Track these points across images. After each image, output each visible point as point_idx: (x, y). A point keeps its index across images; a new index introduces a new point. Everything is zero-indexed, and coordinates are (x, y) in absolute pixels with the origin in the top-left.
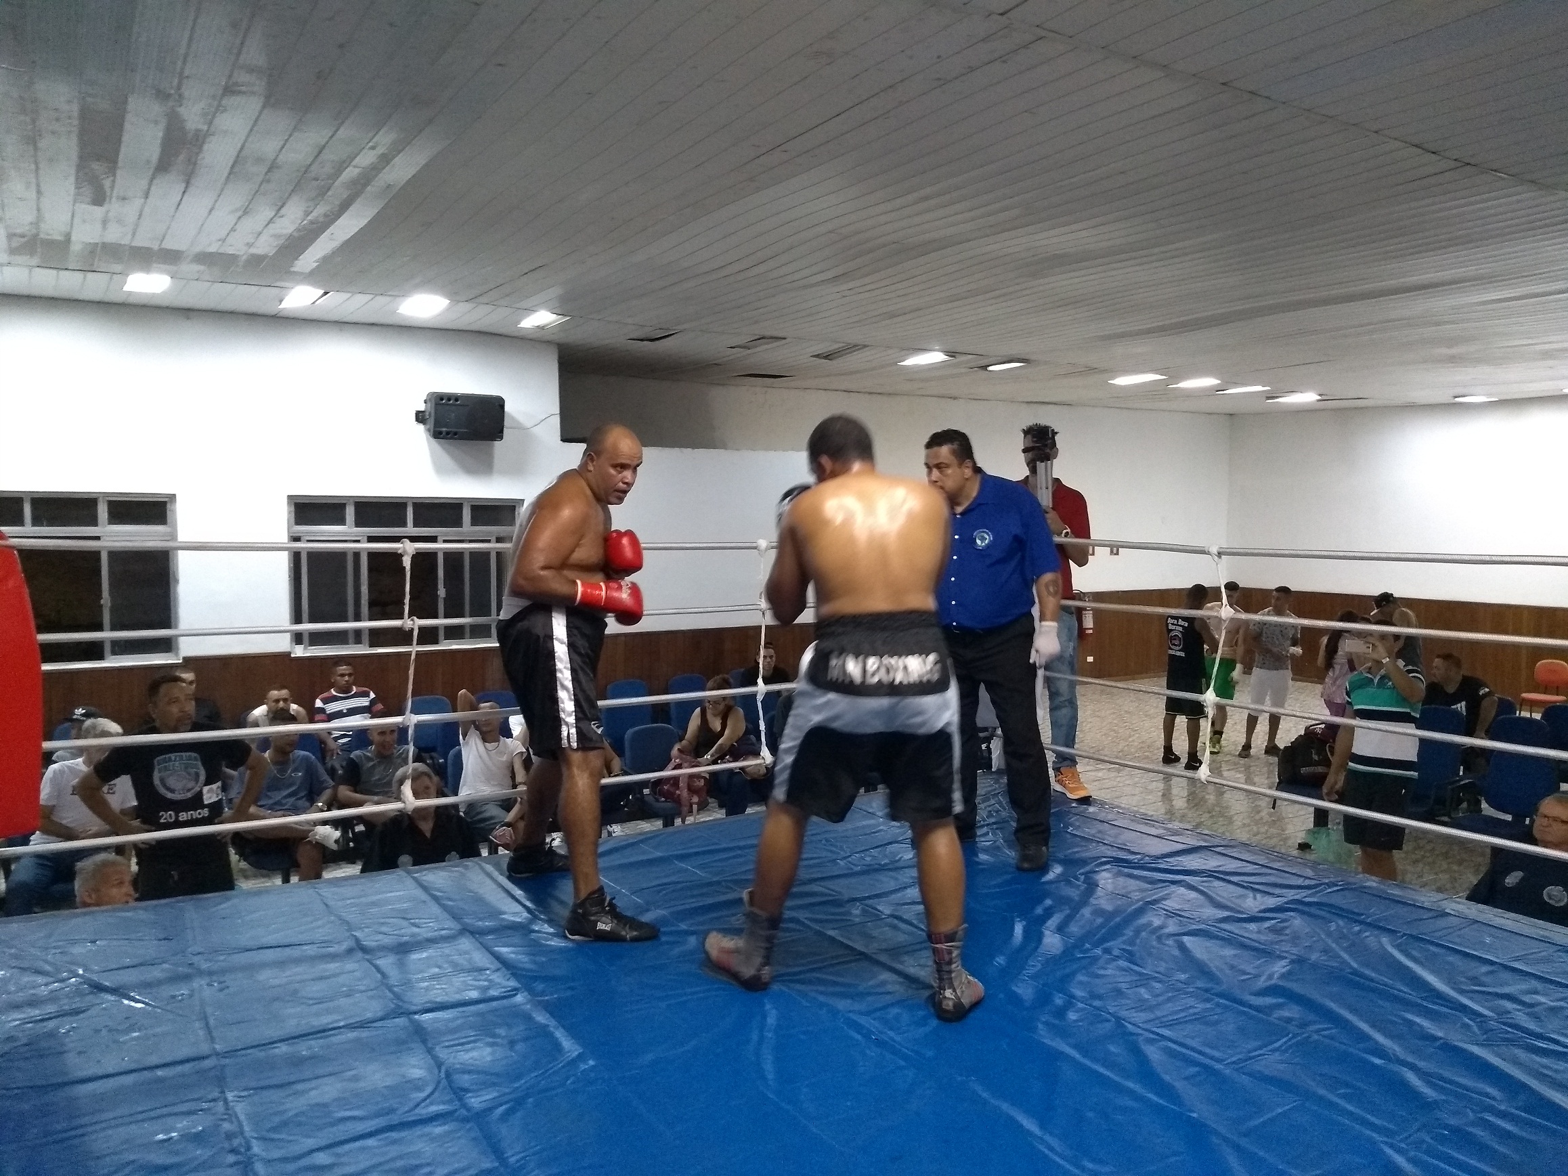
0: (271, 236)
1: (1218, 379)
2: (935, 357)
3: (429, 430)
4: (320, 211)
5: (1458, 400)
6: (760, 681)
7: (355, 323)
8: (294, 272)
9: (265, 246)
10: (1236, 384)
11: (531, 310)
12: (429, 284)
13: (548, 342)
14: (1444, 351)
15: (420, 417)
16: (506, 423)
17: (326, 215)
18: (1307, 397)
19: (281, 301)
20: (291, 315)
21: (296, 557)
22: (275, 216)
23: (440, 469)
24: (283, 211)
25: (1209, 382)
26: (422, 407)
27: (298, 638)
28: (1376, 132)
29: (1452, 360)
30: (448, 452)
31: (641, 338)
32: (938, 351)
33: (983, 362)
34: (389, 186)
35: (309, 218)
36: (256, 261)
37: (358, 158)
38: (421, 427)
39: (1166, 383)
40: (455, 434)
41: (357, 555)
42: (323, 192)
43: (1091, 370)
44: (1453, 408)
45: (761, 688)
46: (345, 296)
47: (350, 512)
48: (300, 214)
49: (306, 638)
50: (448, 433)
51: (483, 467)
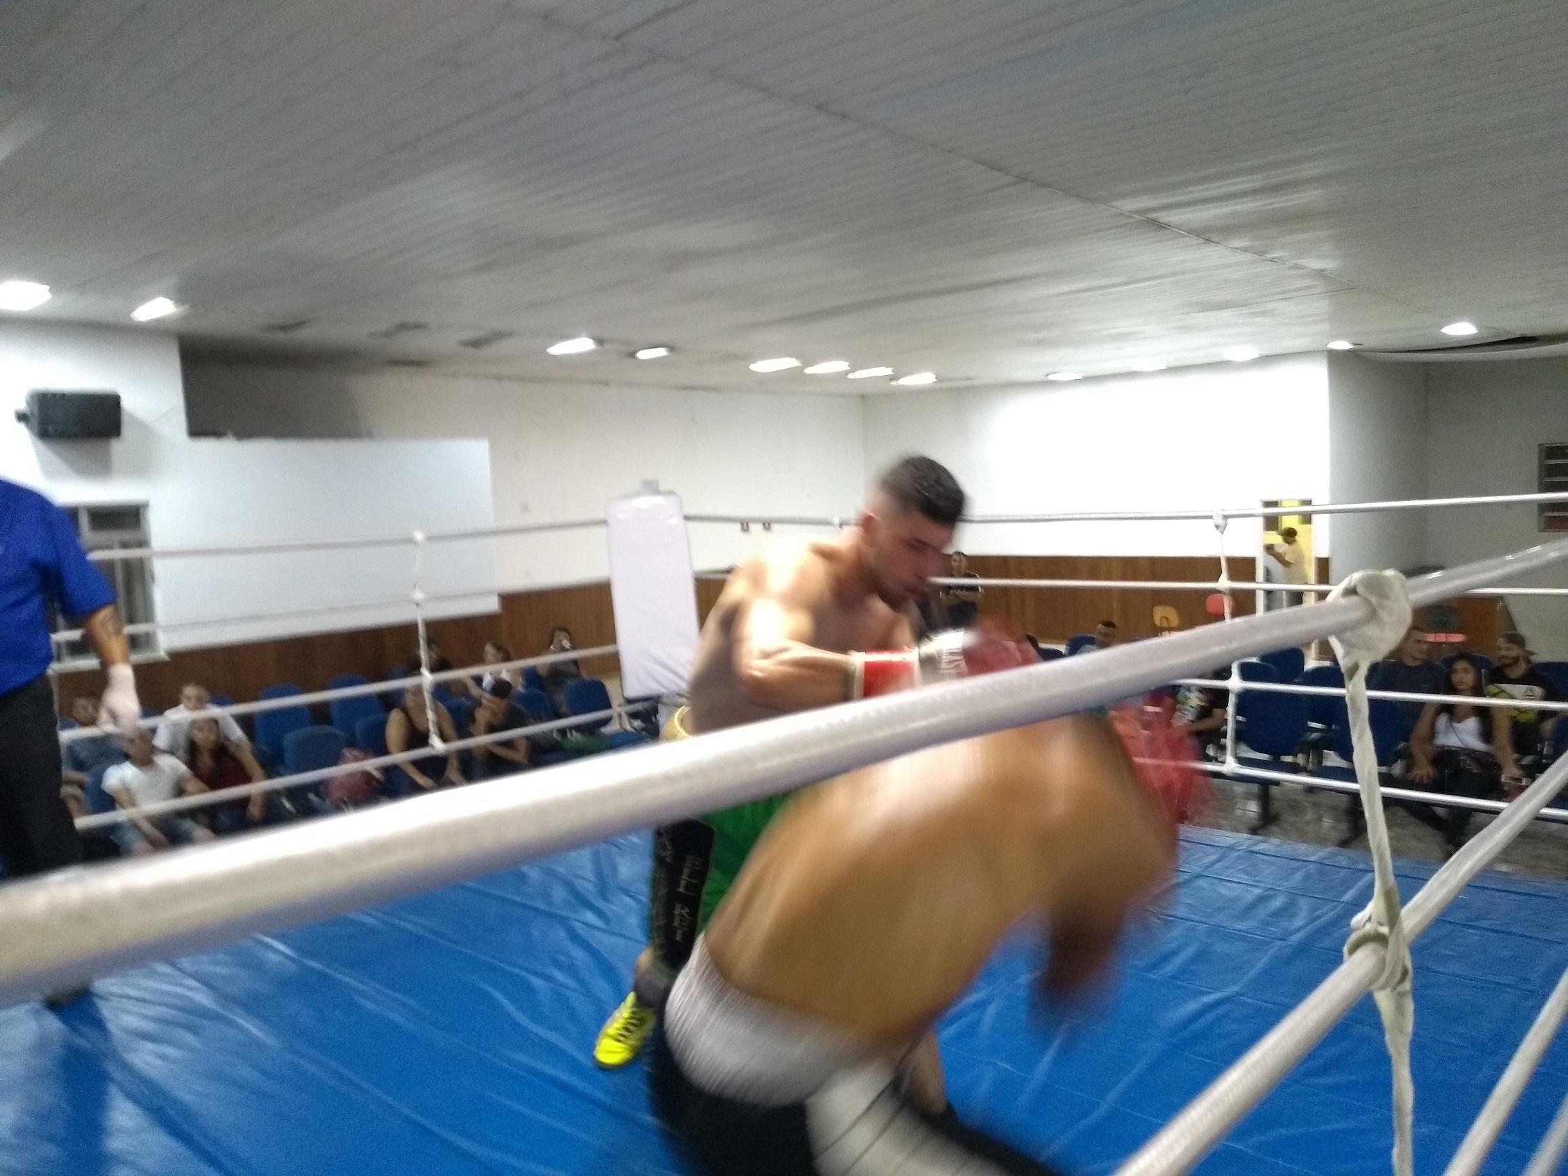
2: (582, 345)
3: (33, 431)
5: (1051, 377)
6: (425, 672)
10: (862, 367)
11: (144, 299)
12: (23, 272)
13: (168, 335)
14: (1032, 336)
15: (22, 417)
16: (125, 419)
18: (924, 378)
23: (48, 473)
25: (839, 366)
26: (22, 406)
28: (950, 151)
29: (1042, 343)
30: (58, 454)
31: (273, 326)
32: (587, 338)
33: (631, 349)
38: (22, 430)
39: (802, 368)
40: (65, 433)
43: (732, 357)
44: (1046, 384)
45: (427, 678)
50: (56, 433)
51: (101, 468)
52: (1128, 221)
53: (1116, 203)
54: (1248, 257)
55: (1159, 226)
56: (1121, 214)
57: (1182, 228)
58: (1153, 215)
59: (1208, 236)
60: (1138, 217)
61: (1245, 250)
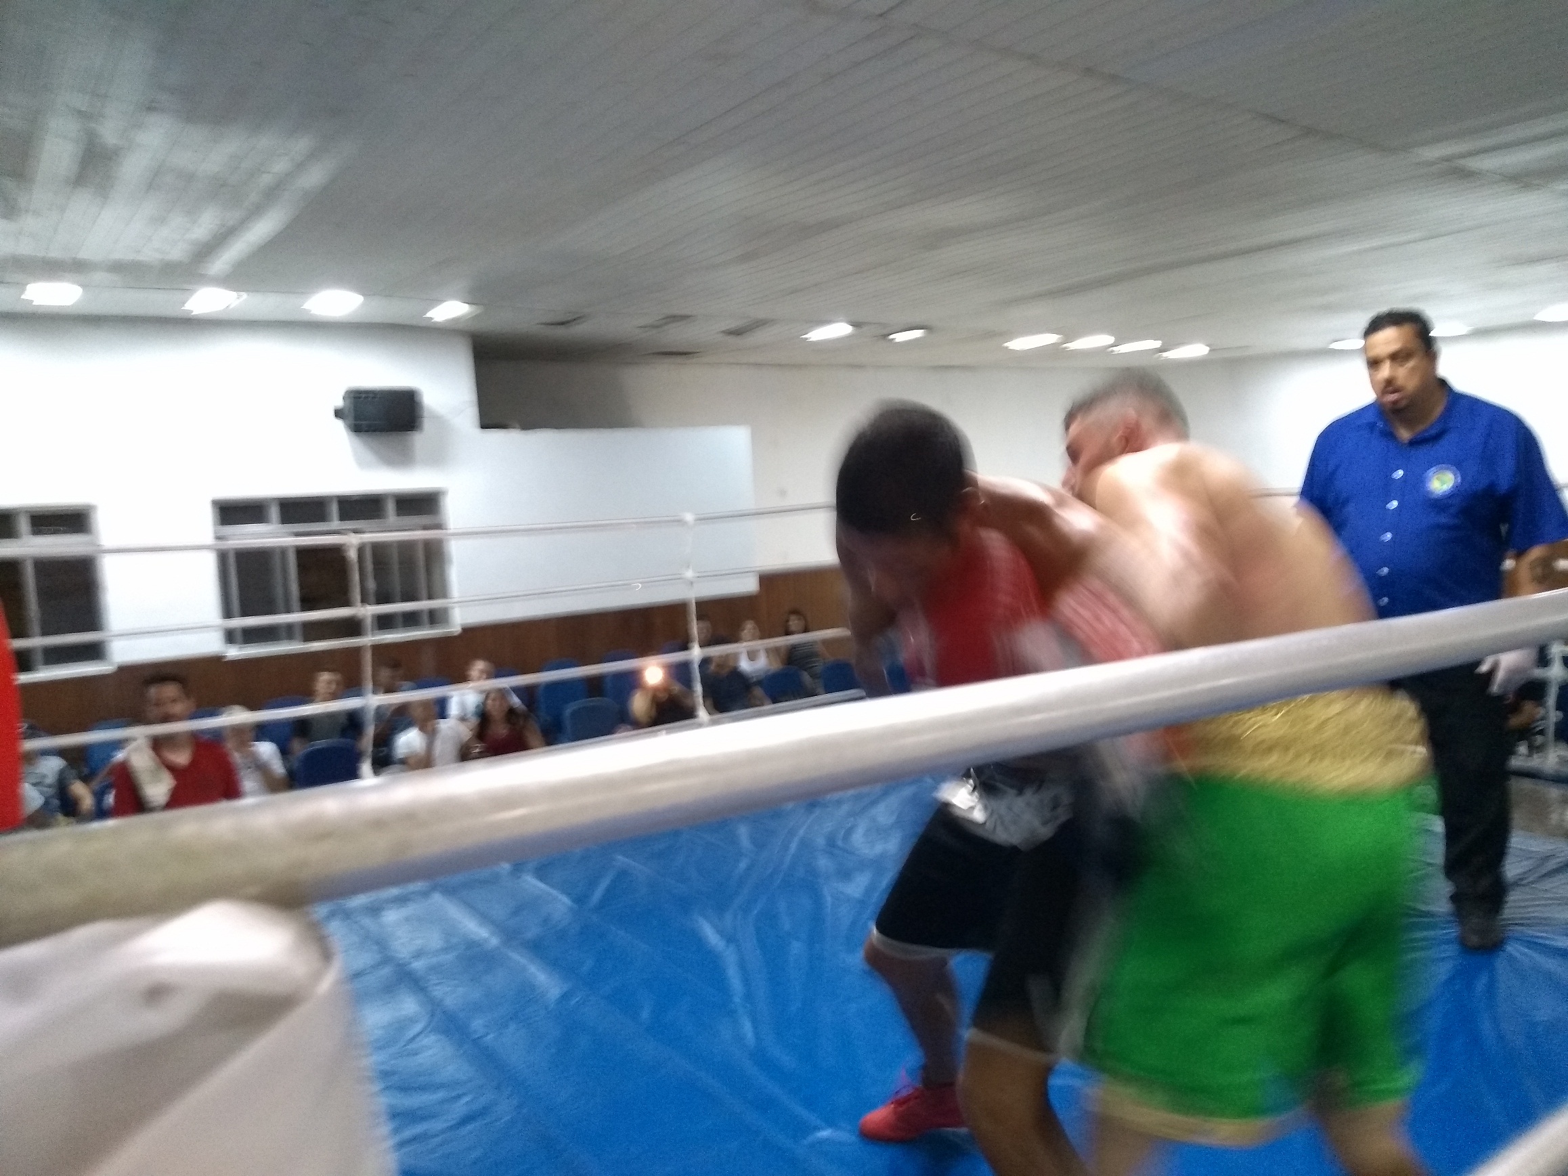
0: (186, 242)
1: (1112, 335)
2: (839, 330)
3: (347, 426)
6: (695, 646)
8: (205, 274)
9: (178, 253)
10: (1129, 341)
11: (438, 301)
12: (341, 278)
13: (461, 333)
14: (1318, 301)
17: (239, 220)
18: (1196, 350)
20: (196, 317)
21: (223, 557)
22: (189, 224)
23: (361, 464)
24: (197, 218)
25: (1101, 340)
26: (340, 403)
27: (230, 637)
30: (369, 447)
31: (552, 322)
32: (841, 321)
33: (885, 332)
34: (304, 191)
35: (224, 223)
36: (168, 268)
37: (273, 164)
38: (340, 425)
39: (1063, 344)
40: (374, 426)
41: (283, 551)
44: (1327, 353)
47: (274, 512)
48: (215, 220)
49: (239, 636)
50: (368, 427)
53: (1419, 151)
55: (1466, 174)
56: (1424, 163)
59: (1525, 180)
60: (1444, 165)
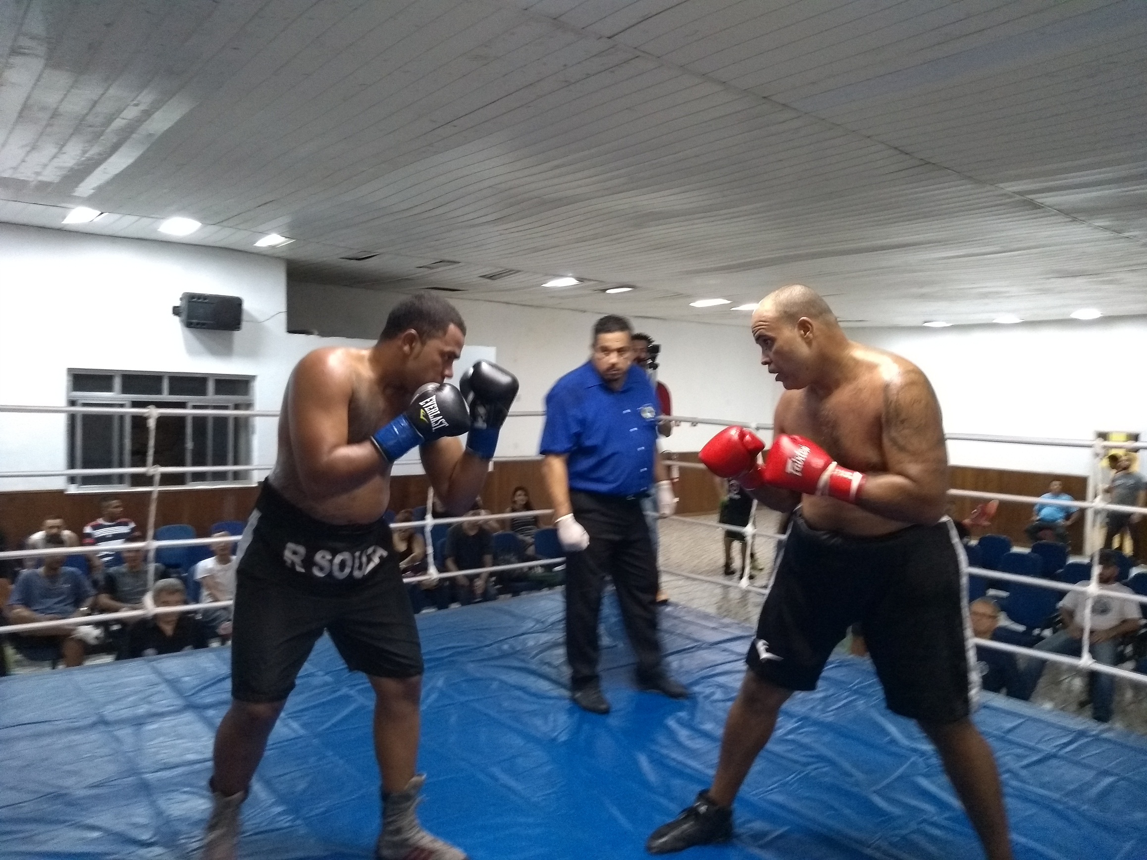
0: (56, 168)
2: (569, 281)
3: (182, 321)
4: (94, 151)
5: (926, 324)
6: (428, 516)
7: (124, 237)
8: (75, 196)
9: (51, 175)
11: (264, 233)
12: (183, 210)
13: (278, 258)
14: (916, 291)
15: (176, 311)
16: (245, 317)
17: (100, 154)
19: (64, 218)
20: (71, 229)
21: (72, 418)
22: (58, 153)
23: (191, 351)
24: (65, 149)
26: (178, 303)
27: (73, 480)
29: (923, 297)
30: (198, 339)
31: (350, 257)
32: (571, 277)
33: (604, 287)
34: (150, 135)
35: (87, 155)
36: (43, 187)
37: (125, 112)
38: (177, 319)
39: (730, 306)
40: (204, 324)
42: (97, 136)
43: (678, 295)
44: (921, 329)
45: (429, 521)
46: (116, 216)
47: (117, 383)
48: (79, 152)
49: (79, 480)
50: (198, 324)
51: (225, 351)
52: (1008, 200)
53: (1001, 185)
54: (1108, 234)
55: (1035, 206)
56: (1005, 194)
57: (1055, 207)
58: (1031, 197)
59: (1075, 215)
60: (1018, 198)
61: (1106, 228)
